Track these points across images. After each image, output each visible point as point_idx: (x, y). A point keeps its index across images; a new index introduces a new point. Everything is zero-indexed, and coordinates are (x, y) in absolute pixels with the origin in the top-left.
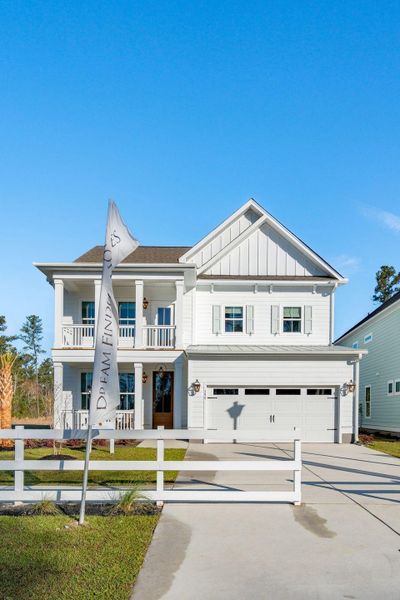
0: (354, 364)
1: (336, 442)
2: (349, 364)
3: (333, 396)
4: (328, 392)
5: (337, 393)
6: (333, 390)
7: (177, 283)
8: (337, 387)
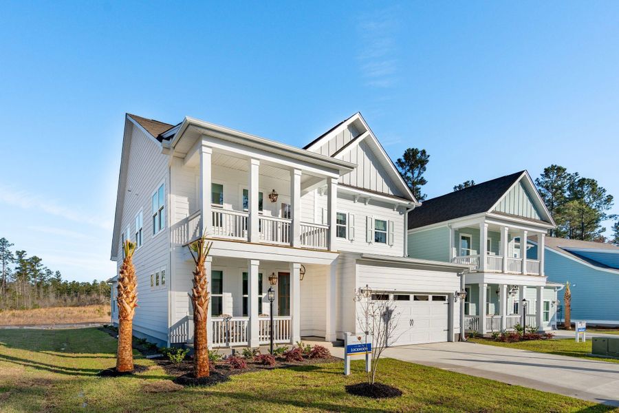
0: (461, 276)
1: (449, 340)
2: (458, 275)
3: (446, 302)
4: (442, 299)
5: (449, 300)
6: (447, 296)
7: (333, 180)
8: (449, 294)
